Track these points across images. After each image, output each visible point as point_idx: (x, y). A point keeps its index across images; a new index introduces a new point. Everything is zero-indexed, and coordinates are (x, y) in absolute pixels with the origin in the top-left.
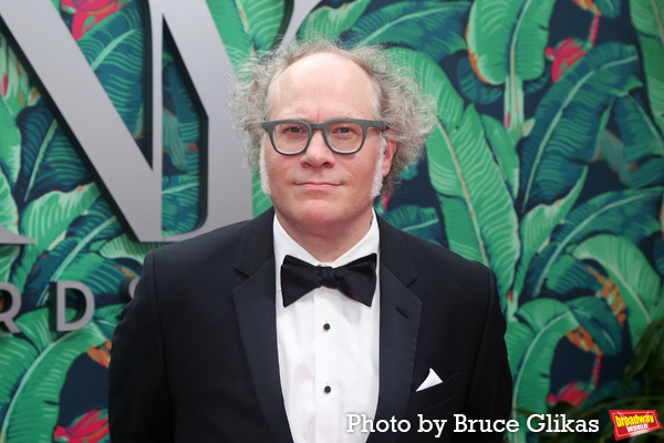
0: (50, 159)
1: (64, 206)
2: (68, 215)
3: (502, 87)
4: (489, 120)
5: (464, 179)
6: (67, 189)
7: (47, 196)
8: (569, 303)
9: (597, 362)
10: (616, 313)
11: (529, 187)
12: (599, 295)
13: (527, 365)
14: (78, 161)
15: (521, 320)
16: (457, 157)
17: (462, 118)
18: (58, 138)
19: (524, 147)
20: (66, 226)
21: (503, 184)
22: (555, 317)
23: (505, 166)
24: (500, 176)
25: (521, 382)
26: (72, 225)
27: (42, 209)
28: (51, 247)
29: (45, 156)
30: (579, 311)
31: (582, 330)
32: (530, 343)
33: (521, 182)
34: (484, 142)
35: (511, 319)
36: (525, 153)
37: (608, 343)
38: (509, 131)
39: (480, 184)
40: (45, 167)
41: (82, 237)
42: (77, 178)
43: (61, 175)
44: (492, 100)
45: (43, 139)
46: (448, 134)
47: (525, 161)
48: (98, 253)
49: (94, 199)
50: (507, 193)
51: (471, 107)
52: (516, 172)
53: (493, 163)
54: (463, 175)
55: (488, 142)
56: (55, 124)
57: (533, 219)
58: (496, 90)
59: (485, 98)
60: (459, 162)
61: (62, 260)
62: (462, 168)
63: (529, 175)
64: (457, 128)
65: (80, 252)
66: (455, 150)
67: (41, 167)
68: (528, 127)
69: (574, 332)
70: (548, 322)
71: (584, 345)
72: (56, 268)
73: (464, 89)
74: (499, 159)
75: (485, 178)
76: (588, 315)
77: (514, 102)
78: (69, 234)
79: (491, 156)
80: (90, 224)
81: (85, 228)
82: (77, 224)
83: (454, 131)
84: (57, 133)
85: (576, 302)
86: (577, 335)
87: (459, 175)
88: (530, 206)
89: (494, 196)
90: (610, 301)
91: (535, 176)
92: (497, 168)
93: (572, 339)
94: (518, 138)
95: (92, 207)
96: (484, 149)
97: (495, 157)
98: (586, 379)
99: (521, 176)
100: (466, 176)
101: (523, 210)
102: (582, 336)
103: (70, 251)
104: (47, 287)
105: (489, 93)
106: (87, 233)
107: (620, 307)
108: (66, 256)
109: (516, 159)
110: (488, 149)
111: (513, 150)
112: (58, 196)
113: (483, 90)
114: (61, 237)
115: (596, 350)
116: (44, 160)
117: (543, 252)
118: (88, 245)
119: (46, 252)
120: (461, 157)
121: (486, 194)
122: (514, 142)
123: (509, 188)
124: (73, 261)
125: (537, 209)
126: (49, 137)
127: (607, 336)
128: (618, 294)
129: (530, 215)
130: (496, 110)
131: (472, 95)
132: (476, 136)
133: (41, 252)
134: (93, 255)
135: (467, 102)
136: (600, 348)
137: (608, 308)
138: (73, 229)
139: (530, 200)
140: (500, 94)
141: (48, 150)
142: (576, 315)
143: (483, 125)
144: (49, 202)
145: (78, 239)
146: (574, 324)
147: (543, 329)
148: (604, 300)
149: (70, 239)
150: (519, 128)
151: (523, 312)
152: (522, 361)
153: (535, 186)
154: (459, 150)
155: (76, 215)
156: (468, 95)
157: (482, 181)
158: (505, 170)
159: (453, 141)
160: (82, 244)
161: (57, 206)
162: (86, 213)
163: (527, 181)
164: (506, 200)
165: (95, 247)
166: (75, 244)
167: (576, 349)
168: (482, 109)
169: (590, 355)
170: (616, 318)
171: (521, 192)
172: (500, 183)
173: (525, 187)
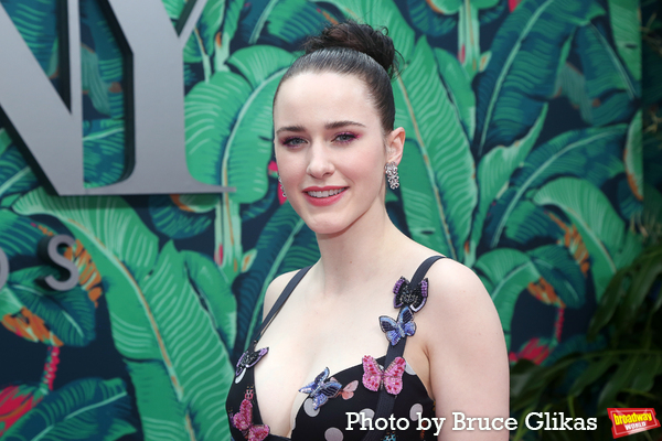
3: (456, 17)
4: (442, 54)
5: (417, 120)
8: (530, 253)
9: (559, 317)
10: (578, 262)
11: (486, 127)
12: (561, 243)
15: (480, 273)
16: (408, 95)
17: (413, 52)
19: (480, 83)
21: (458, 125)
22: (515, 268)
23: (460, 105)
24: (455, 115)
30: (541, 261)
31: (543, 282)
33: (477, 121)
34: (437, 79)
36: (481, 90)
37: (570, 295)
38: (464, 65)
39: (433, 124)
44: (445, 31)
47: (481, 98)
48: (11, 209)
50: (462, 134)
51: (423, 40)
52: (472, 111)
53: (448, 102)
54: (415, 115)
55: (442, 78)
57: (491, 162)
58: (449, 20)
59: (437, 29)
60: (411, 101)
62: (414, 107)
63: (485, 114)
64: (408, 63)
66: (406, 87)
68: (484, 61)
69: (535, 284)
70: (508, 274)
71: (545, 297)
73: (415, 20)
74: (453, 97)
75: (439, 118)
76: (550, 265)
77: (469, 33)
79: (445, 94)
83: (405, 67)
85: (538, 251)
86: (538, 288)
87: (411, 116)
88: (487, 149)
89: (449, 138)
90: (573, 249)
91: (493, 115)
92: (452, 107)
93: (533, 291)
94: (473, 73)
96: (438, 86)
97: (449, 95)
98: (548, 334)
99: (477, 115)
100: (419, 116)
101: (480, 152)
102: (543, 288)
105: (441, 24)
107: (584, 255)
109: (471, 97)
110: (441, 86)
111: (468, 87)
113: (436, 19)
115: (559, 303)
117: (502, 198)
120: (413, 95)
121: (440, 136)
122: (469, 78)
123: (465, 128)
125: (494, 151)
127: (569, 287)
128: (581, 242)
129: (488, 158)
130: (449, 43)
131: (423, 26)
132: (428, 72)
135: (418, 34)
136: (563, 300)
137: (571, 257)
139: (487, 141)
140: (453, 24)
142: (537, 266)
143: (436, 59)
146: (535, 275)
147: (502, 282)
148: (566, 248)
150: (474, 60)
151: (481, 264)
153: (492, 126)
154: (410, 87)
156: (419, 26)
157: (437, 121)
158: (461, 109)
163: (484, 120)
164: (461, 143)
165: (7, 202)
167: (537, 302)
168: (434, 42)
169: (552, 309)
170: (578, 267)
171: (478, 133)
172: (455, 123)
173: (483, 127)
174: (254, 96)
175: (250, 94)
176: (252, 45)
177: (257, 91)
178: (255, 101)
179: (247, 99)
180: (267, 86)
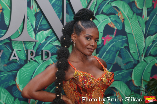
0: (42, 24)
1: (45, 34)
2: (46, 36)
3: (142, 9)
4: (139, 17)
5: (133, 30)
6: (45, 30)
7: (41, 32)
8: (156, 57)
11: (148, 32)
13: (145, 70)
14: (48, 24)
15: (145, 61)
16: (131, 25)
17: (133, 16)
18: (44, 19)
19: (147, 23)
20: (45, 38)
21: (142, 31)
23: (142, 27)
24: (141, 29)
25: (144, 74)
26: (46, 38)
27: (40, 34)
28: (42, 43)
29: (41, 23)
32: (146, 66)
33: (146, 30)
34: (138, 22)
35: (142, 60)
38: (143, 19)
39: (136, 31)
40: (41, 25)
41: (49, 41)
42: (48, 28)
43: (44, 27)
44: (140, 12)
45: (40, 19)
46: (129, 20)
47: (147, 26)
48: (52, 44)
49: (51, 33)
50: (142, 33)
51: (135, 14)
52: (145, 28)
53: (140, 26)
54: (132, 29)
55: (138, 21)
56: (43, 16)
58: (141, 10)
59: (138, 12)
60: (132, 26)
61: (44, 45)
62: (132, 27)
63: (148, 29)
64: (132, 18)
65: (48, 44)
66: (131, 23)
67: (40, 25)
68: (148, 18)
70: (151, 61)
72: (43, 47)
73: (134, 10)
74: (141, 25)
75: (138, 30)
77: (145, 13)
78: (46, 40)
79: (139, 25)
80: (50, 38)
81: (49, 39)
82: (48, 38)
83: (131, 19)
84: (43, 18)
88: (147, 36)
89: (139, 34)
92: (140, 27)
93: (156, 65)
94: (145, 21)
95: (51, 34)
96: (137, 24)
97: (140, 25)
100: (133, 29)
101: (146, 37)
103: (46, 44)
104: (41, 51)
105: (139, 11)
106: (50, 40)
108: (45, 44)
109: (145, 25)
110: (138, 23)
111: (144, 23)
112: (43, 32)
113: (138, 10)
114: (44, 40)
116: (40, 24)
117: (150, 46)
118: (50, 42)
119: (41, 44)
120: (132, 25)
121: (137, 33)
122: (144, 22)
123: (143, 32)
124: (46, 46)
126: (41, 19)
129: (148, 38)
130: (141, 15)
131: (135, 11)
132: (136, 20)
133: (40, 44)
134: (51, 44)
135: (134, 13)
138: (46, 39)
139: (148, 34)
140: (142, 11)
141: (41, 22)
143: (138, 18)
144: (41, 33)
145: (48, 41)
147: (149, 63)
149: (46, 41)
150: (146, 18)
151: (145, 59)
152: (144, 70)
154: (132, 23)
155: (47, 36)
156: (134, 11)
157: (137, 30)
159: (130, 21)
160: (48, 42)
161: (43, 34)
162: (49, 35)
163: (147, 30)
164: (142, 35)
165: (51, 43)
166: (47, 42)
168: (137, 14)
171: (146, 33)
172: (141, 31)
173: (147, 32)
174: (100, 24)
175: (99, 24)
176: (100, 14)
177: (100, 23)
178: (100, 25)
179: (98, 25)
180: (102, 22)
